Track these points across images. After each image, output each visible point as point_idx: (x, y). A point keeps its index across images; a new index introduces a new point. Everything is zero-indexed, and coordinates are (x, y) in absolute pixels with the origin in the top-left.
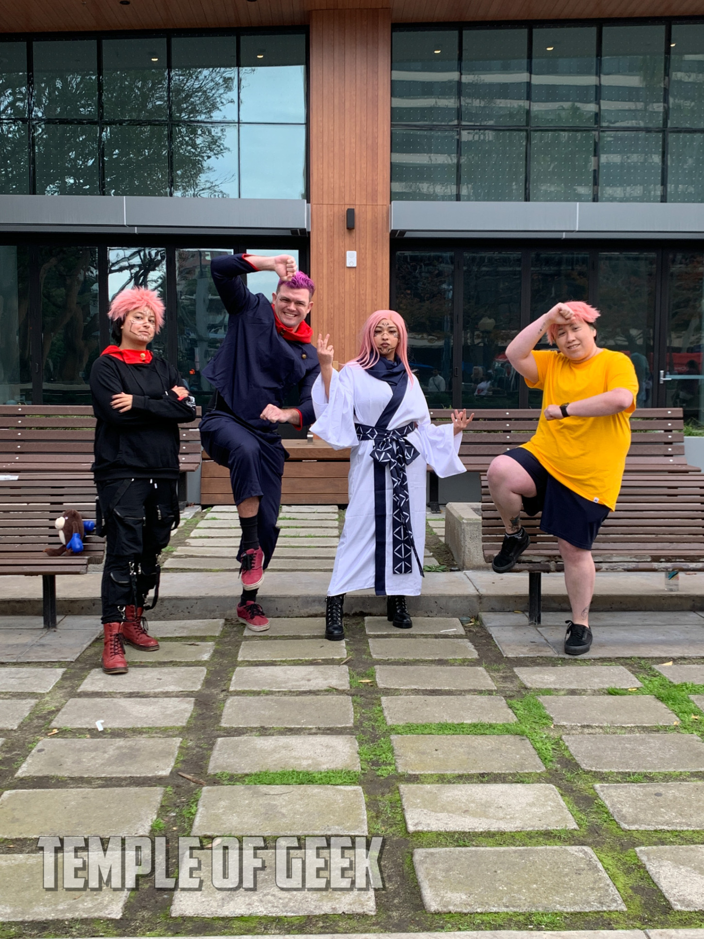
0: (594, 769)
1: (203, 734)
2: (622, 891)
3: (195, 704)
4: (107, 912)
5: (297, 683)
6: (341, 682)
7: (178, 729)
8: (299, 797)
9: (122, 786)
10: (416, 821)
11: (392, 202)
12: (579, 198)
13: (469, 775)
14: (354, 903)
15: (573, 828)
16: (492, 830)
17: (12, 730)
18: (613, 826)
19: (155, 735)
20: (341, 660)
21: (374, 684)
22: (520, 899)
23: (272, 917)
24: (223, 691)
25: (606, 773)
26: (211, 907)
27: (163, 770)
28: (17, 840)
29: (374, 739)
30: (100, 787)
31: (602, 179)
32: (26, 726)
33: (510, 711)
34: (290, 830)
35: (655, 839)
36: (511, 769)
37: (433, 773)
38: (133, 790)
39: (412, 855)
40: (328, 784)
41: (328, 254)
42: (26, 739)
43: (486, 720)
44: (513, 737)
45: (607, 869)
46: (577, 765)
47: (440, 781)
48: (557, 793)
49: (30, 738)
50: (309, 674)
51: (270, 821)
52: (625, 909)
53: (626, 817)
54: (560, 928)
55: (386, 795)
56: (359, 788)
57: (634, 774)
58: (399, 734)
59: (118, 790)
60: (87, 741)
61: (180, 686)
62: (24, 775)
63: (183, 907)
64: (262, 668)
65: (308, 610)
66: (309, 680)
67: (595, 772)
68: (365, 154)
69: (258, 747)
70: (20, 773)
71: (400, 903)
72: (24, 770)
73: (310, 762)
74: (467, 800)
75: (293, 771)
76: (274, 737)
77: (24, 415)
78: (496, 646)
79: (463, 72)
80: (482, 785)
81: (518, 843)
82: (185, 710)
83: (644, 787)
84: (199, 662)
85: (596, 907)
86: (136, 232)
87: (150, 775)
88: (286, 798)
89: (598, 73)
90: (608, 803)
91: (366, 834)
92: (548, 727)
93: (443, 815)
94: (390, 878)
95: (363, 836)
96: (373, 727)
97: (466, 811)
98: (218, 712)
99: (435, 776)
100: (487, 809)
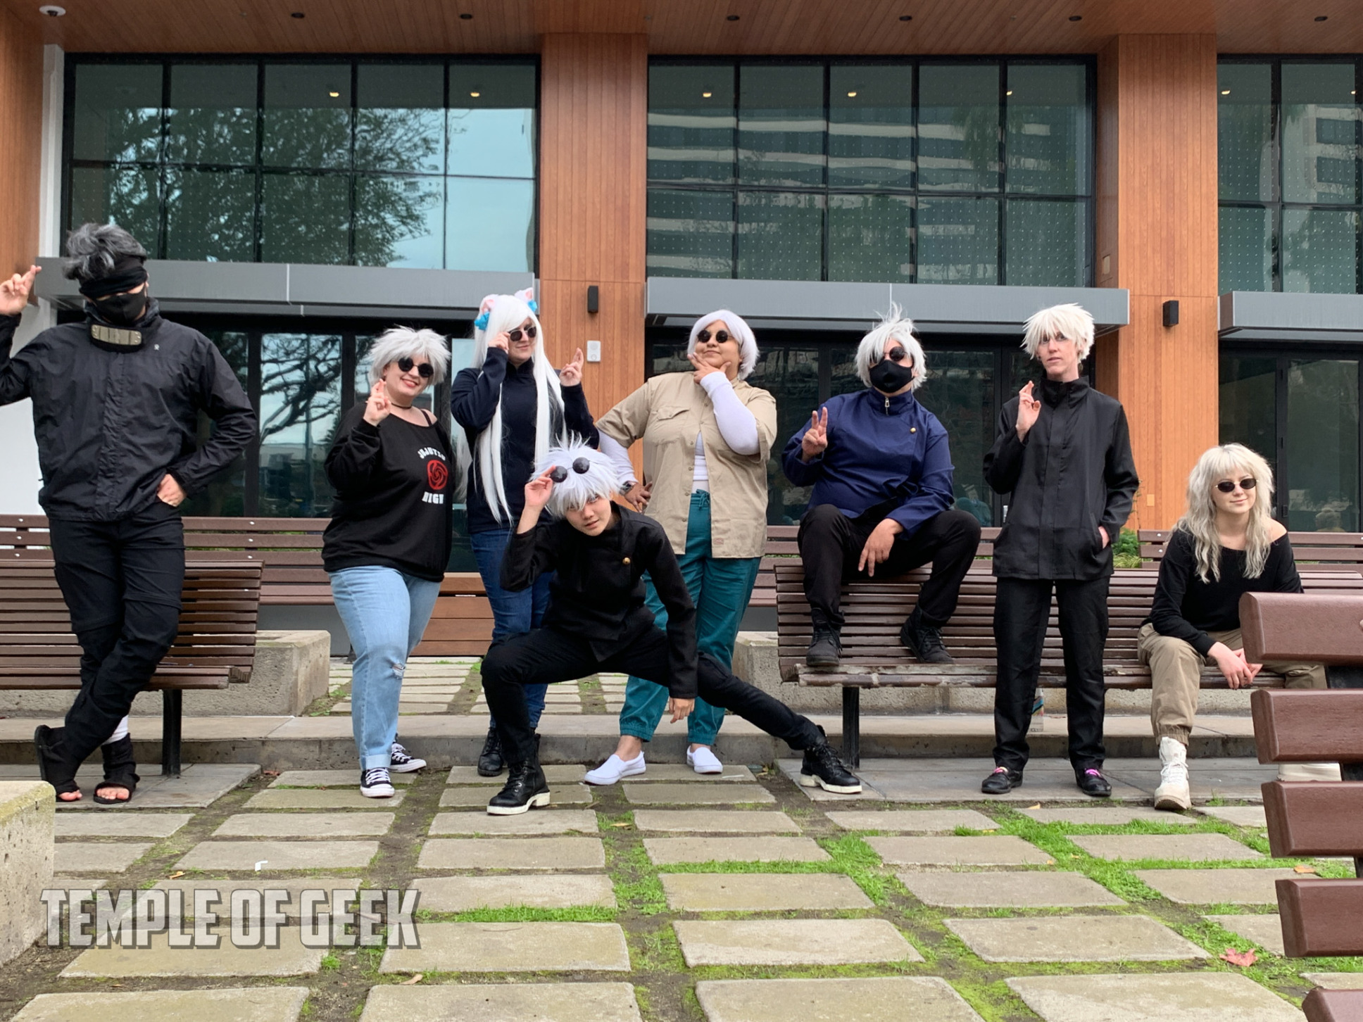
0: (941, 905)
1: (392, 876)
2: (990, 1021)
3: (380, 847)
5: (524, 827)
6: (586, 825)
7: (357, 871)
8: (533, 934)
10: (699, 955)
11: (649, 279)
12: (894, 278)
13: (769, 912)
15: (917, 960)
16: (805, 963)
17: (117, 873)
18: (971, 959)
19: (324, 876)
20: (585, 805)
21: (632, 828)
24: (418, 836)
25: (958, 909)
28: (125, 978)
29: (634, 877)
31: (922, 256)
32: (137, 869)
33: (822, 851)
35: (1029, 972)
36: (827, 905)
37: (719, 910)
39: (694, 989)
40: (573, 920)
41: (561, 344)
42: (138, 882)
43: (789, 858)
44: (828, 874)
45: (967, 1000)
46: (919, 902)
47: (730, 918)
48: (893, 928)
49: (144, 880)
50: (540, 819)
51: (491, 956)
53: (989, 950)
56: (618, 926)
57: (997, 909)
58: (669, 872)
60: (227, 882)
61: (358, 831)
64: (474, 813)
66: (541, 824)
67: (943, 908)
68: (612, 217)
69: (473, 886)
73: (546, 899)
74: (768, 935)
75: (523, 908)
76: (493, 878)
80: (789, 920)
81: (841, 975)
82: (367, 852)
83: (1012, 921)
84: (386, 807)
86: (302, 313)
88: (514, 934)
90: (963, 937)
91: (628, 969)
92: (875, 866)
93: (736, 949)
94: (664, 1013)
95: (624, 972)
96: (633, 868)
97: (767, 945)
98: (413, 855)
99: (722, 914)
100: (797, 943)
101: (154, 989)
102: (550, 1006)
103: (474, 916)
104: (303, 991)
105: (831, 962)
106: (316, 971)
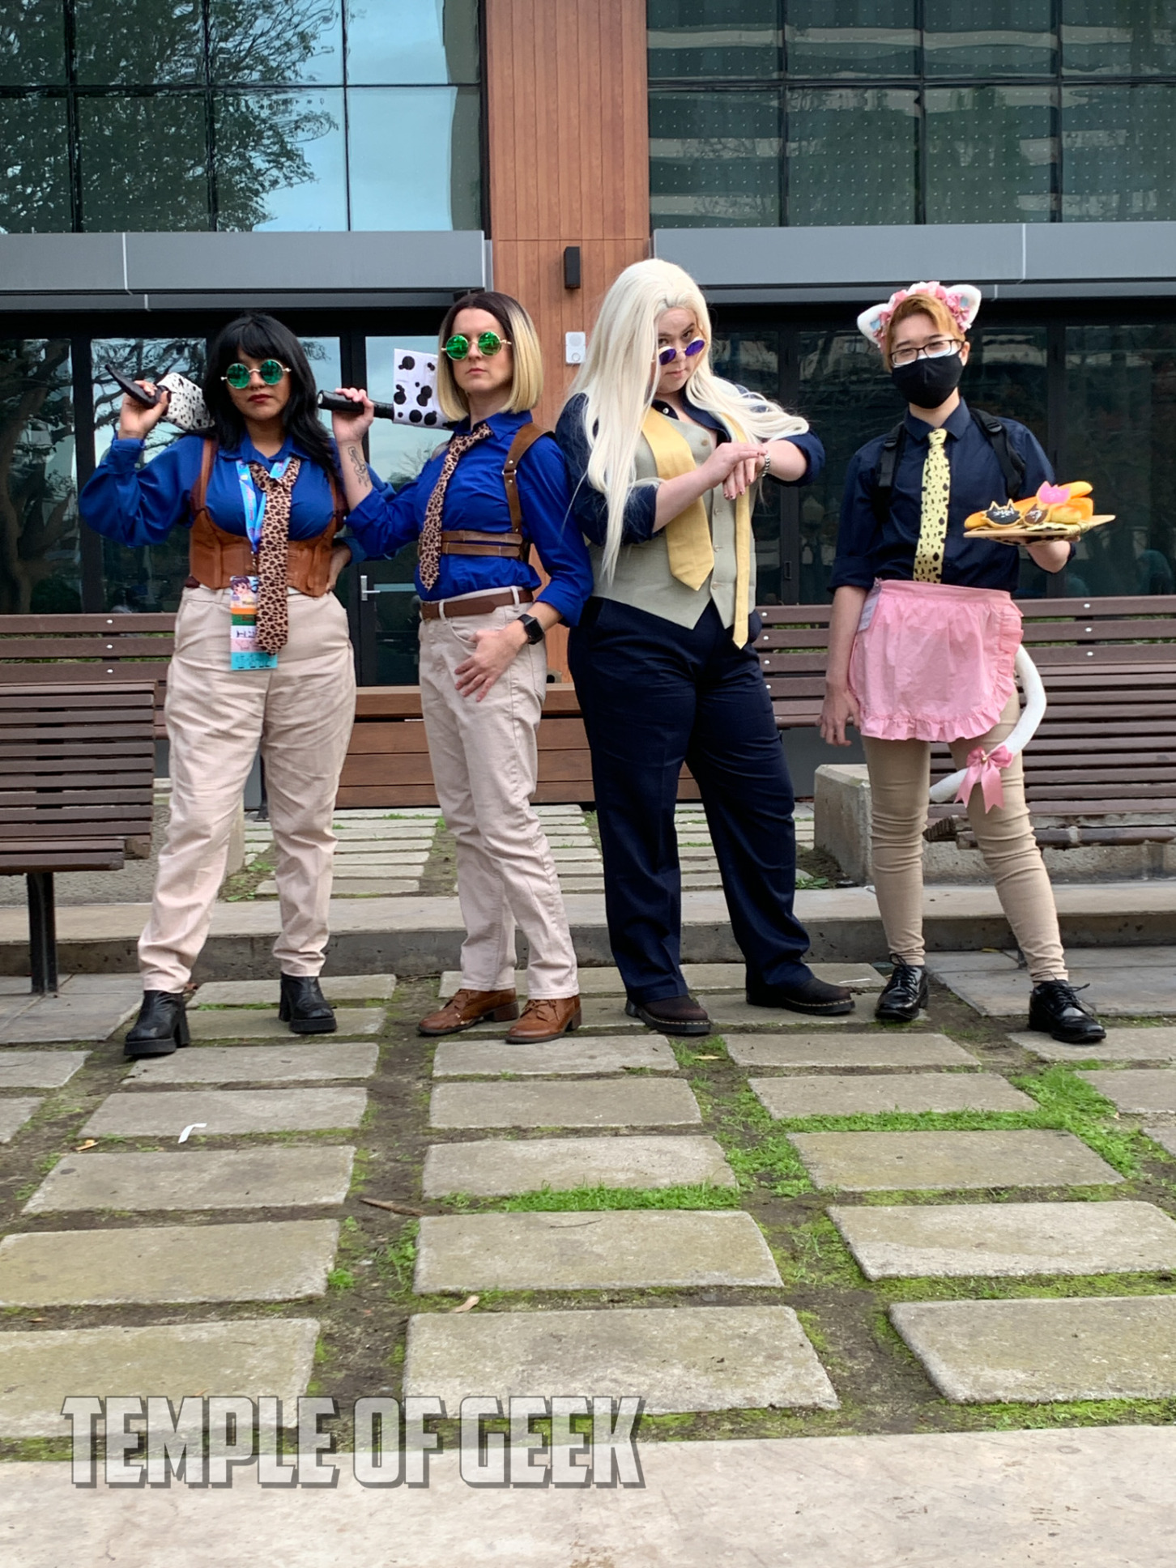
1: (398, 1140)
3: (370, 1096)
5: (568, 1062)
6: (659, 1059)
7: (344, 1132)
8: (625, 1229)
10: (881, 1261)
11: (656, 232)
12: (1026, 216)
13: (966, 1192)
14: (791, 1389)
16: (1046, 1273)
19: (300, 1143)
21: (727, 1063)
22: (1140, 1377)
24: (419, 1078)
27: (330, 1195)
28: (47, 1309)
29: (752, 1140)
30: (203, 1224)
31: (1068, 178)
32: (27, 1137)
33: (1021, 1094)
34: (621, 1279)
36: (1053, 1179)
37: (890, 1188)
39: (887, 1314)
40: (679, 1208)
42: (33, 1156)
43: (976, 1106)
44: (1040, 1131)
47: (909, 1202)
48: (1163, 1216)
50: (590, 1050)
51: (573, 1265)
56: (746, 1216)
58: (801, 1131)
59: (242, 1227)
60: (161, 1156)
61: (331, 1071)
62: (40, 1210)
66: (592, 1059)
69: (518, 1155)
70: (32, 1208)
71: (885, 1391)
72: (37, 1203)
73: (632, 1175)
74: (977, 1228)
75: (601, 1189)
76: (544, 1141)
78: (960, 1001)
80: (1000, 1205)
81: (1105, 1292)
82: (353, 1105)
86: (146, 306)
87: (304, 1204)
88: (598, 1230)
91: (780, 1283)
92: (1108, 1118)
93: (933, 1251)
94: (851, 1354)
95: (774, 1288)
96: (745, 1125)
97: (978, 1246)
98: (420, 1108)
99: (896, 1195)
100: (1023, 1241)
101: (93, 1325)
102: (680, 1345)
103: (533, 1201)
104: (311, 1326)
105: (1084, 1272)
106: (322, 1293)
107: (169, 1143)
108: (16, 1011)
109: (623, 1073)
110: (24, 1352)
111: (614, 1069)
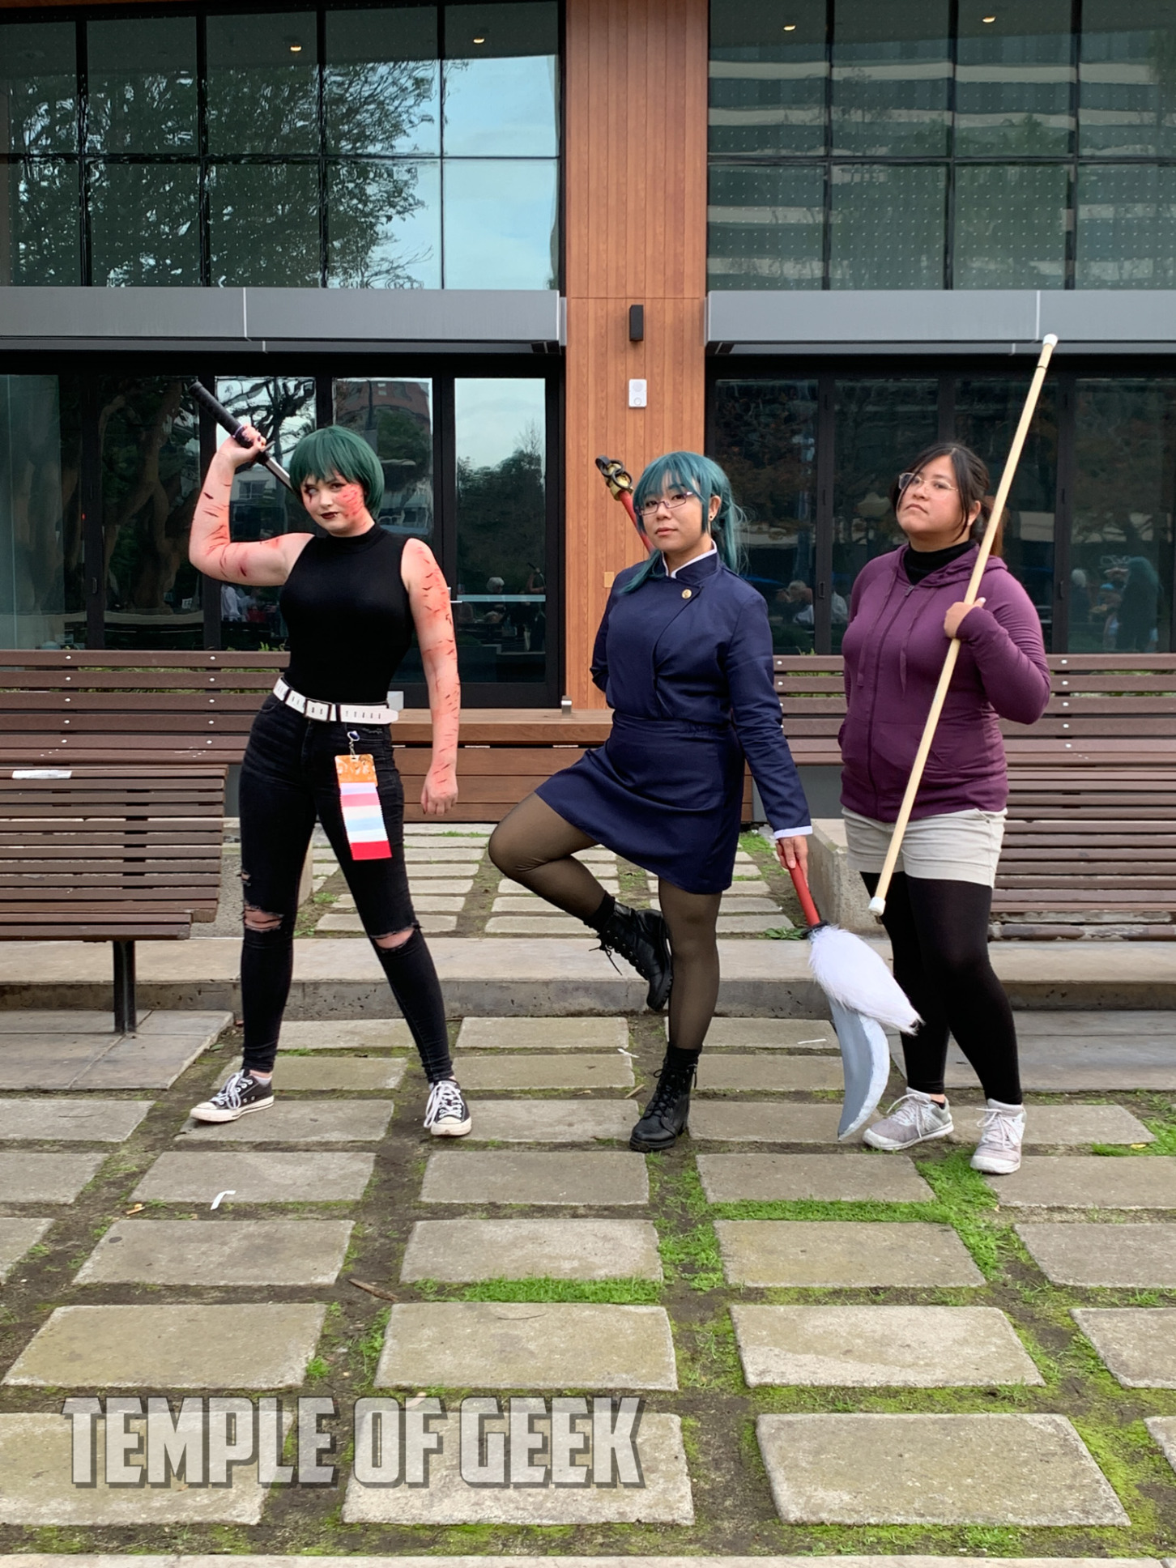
0: (1071, 1283)
1: (392, 1214)
2: (1122, 1493)
3: (377, 1163)
4: (234, 1513)
5: (549, 1130)
7: (348, 1205)
8: (558, 1324)
9: (254, 1302)
10: (761, 1368)
11: (710, 293)
12: (1042, 282)
13: (852, 1290)
14: (656, 1505)
15: (1035, 1382)
16: (894, 1384)
17: (65, 1205)
18: (1105, 1381)
19: (309, 1215)
20: (625, 1091)
22: (942, 1502)
23: (515, 1526)
24: (422, 1142)
25: (1092, 1290)
26: (412, 1507)
27: (324, 1274)
28: (78, 1390)
29: (685, 1225)
30: (216, 1303)
31: (1081, 249)
32: (89, 1198)
33: (922, 1181)
34: (545, 1379)
36: (925, 1280)
37: (788, 1285)
38: (273, 1307)
39: (755, 1424)
40: (608, 1302)
41: (596, 385)
42: (90, 1220)
43: (880, 1196)
44: (927, 1225)
45: (1095, 1455)
46: (1042, 1276)
47: (802, 1301)
48: (1007, 1323)
49: (97, 1218)
50: (570, 1115)
51: (508, 1363)
52: (1128, 1523)
53: (1127, 1366)
54: (1014, 1553)
55: (709, 1323)
56: (661, 1310)
57: (1142, 1291)
58: (728, 1218)
59: (247, 1308)
60: (193, 1225)
61: (349, 1133)
62: (87, 1281)
63: (363, 1507)
64: (490, 1104)
65: (567, 1005)
66: (570, 1125)
67: (1073, 1288)
68: (661, 209)
69: (486, 1237)
70: (81, 1278)
71: (735, 1506)
72: (88, 1273)
73: (576, 1264)
74: (849, 1333)
75: (546, 1280)
76: (512, 1222)
77: (75, 668)
79: (835, 62)
80: (875, 1307)
81: (938, 1408)
82: (359, 1174)
83: (1160, 1314)
84: (381, 1091)
85: (1076, 1518)
86: (264, 349)
87: (302, 1283)
88: (537, 1325)
89: (1075, 60)
90: (1095, 1341)
91: (675, 1387)
92: (990, 1210)
93: (808, 1358)
94: (717, 1464)
95: (670, 1392)
96: (683, 1206)
97: (847, 1352)
98: (416, 1178)
99: (792, 1292)
100: (883, 1349)
103: (489, 1290)
105: (927, 1384)
106: (300, 1383)
107: (203, 1211)
108: (97, 1054)
109: (593, 1143)
110: (53, 1435)
111: (587, 1139)
